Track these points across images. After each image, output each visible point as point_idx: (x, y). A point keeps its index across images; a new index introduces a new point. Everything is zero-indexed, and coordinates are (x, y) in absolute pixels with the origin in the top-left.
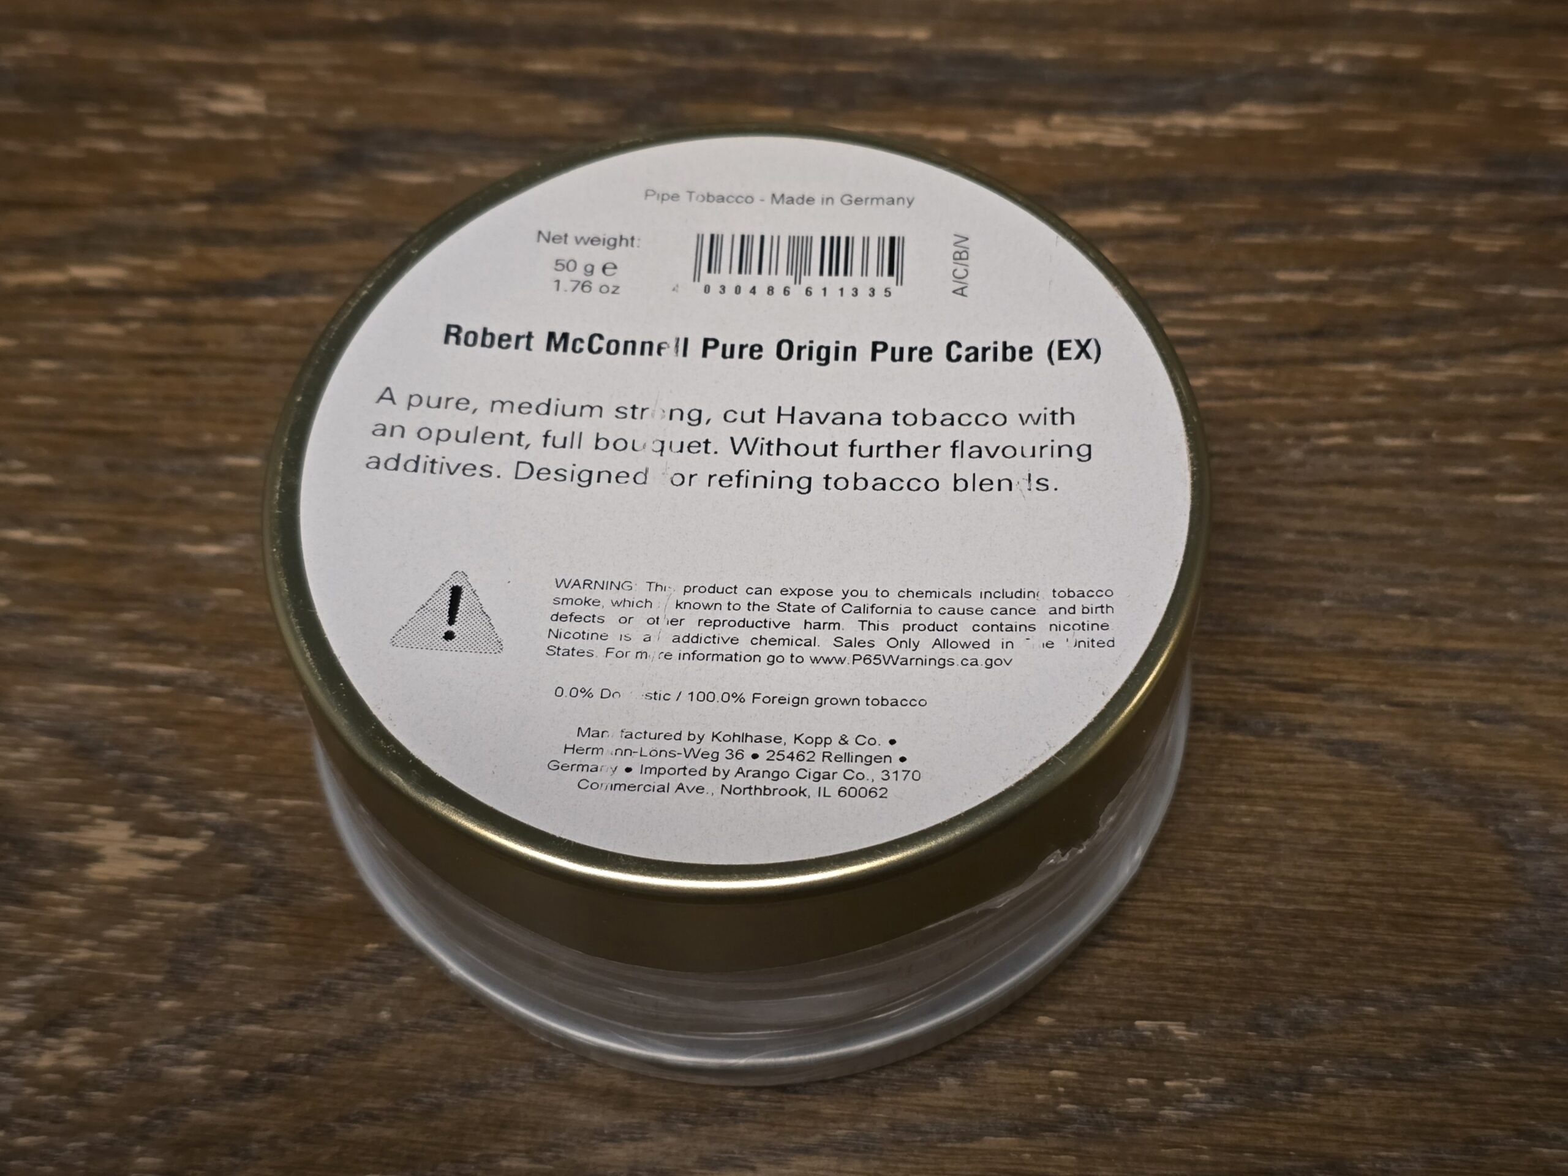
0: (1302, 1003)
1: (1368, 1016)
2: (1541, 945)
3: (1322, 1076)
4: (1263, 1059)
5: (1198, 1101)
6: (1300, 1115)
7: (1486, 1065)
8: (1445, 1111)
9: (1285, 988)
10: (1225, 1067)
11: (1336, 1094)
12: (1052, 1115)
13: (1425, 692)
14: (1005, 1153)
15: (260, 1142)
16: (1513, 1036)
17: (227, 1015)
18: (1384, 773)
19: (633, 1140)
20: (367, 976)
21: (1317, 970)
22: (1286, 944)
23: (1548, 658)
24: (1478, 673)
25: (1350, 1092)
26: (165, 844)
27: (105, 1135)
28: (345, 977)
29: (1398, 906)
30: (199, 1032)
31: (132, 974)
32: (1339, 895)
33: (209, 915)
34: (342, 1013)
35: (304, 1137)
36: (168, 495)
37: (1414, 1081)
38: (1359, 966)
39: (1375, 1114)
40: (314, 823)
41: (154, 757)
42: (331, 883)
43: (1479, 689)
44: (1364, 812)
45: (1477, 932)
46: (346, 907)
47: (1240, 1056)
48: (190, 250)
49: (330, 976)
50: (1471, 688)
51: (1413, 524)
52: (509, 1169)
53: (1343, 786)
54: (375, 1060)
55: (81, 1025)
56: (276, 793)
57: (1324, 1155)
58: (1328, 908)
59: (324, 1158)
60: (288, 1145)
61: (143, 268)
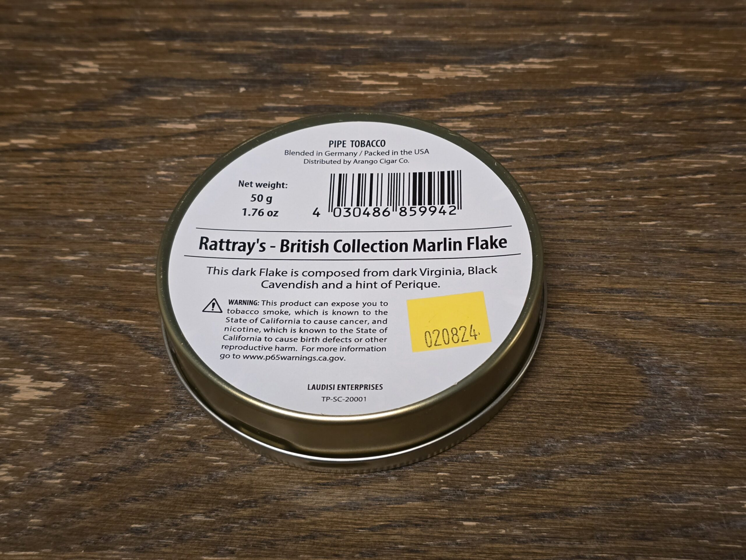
0: (550, 442)
1: (580, 447)
2: (657, 415)
3: (558, 473)
4: (532, 466)
5: (503, 484)
6: (548, 490)
7: (632, 467)
8: (612, 487)
9: (542, 435)
10: (515, 470)
11: (564, 480)
12: (438, 492)
13: (606, 307)
14: (416, 509)
15: (86, 511)
16: (644, 454)
17: (73, 457)
18: (588, 342)
19: (250, 507)
20: (135, 439)
21: (557, 427)
22: (543, 416)
23: (661, 291)
24: (630, 298)
25: (571, 479)
26: (46, 384)
27: (16, 510)
28: (125, 440)
29: (593, 399)
30: (59, 465)
31: (30, 441)
32: (567, 395)
33: (65, 414)
34: (123, 455)
35: (105, 509)
36: (51, 235)
37: (600, 474)
38: (575, 425)
39: (582, 489)
40: (113, 374)
41: (42, 347)
42: (120, 399)
43: (631, 305)
44: (579, 358)
45: (628, 409)
46: (126, 410)
47: (522, 465)
48: (64, 131)
49: (118, 439)
50: (627, 305)
51: (602, 235)
52: (196, 521)
53: (569, 348)
54: (137, 475)
55: (7, 463)
56: (97, 362)
57: (559, 507)
58: (562, 400)
59: (113, 518)
60: (98, 512)
61: (43, 139)
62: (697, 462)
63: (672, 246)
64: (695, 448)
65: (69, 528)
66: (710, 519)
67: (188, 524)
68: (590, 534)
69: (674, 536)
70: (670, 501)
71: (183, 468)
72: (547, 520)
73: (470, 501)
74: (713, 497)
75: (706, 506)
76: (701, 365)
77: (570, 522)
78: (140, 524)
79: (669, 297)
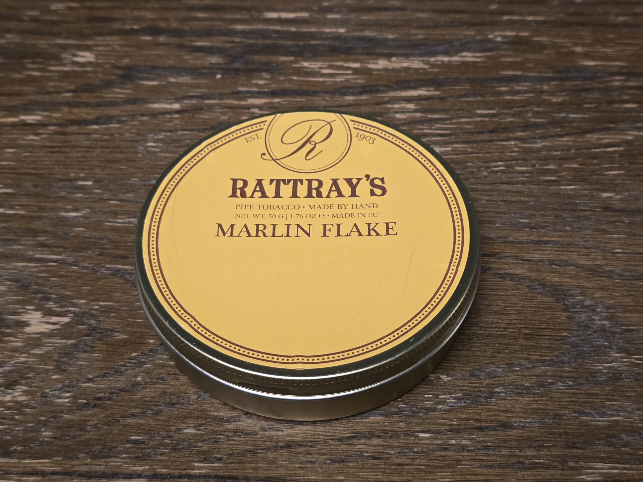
0: (491, 367)
1: (517, 371)
2: (582, 345)
3: (499, 393)
4: (476, 387)
5: (452, 403)
6: (491, 407)
7: (562, 388)
8: (546, 404)
9: (484, 362)
10: (462, 390)
11: (505, 399)
12: (396, 409)
13: (535, 256)
14: (378, 423)
15: (91, 426)
16: (572, 377)
17: (78, 380)
18: (521, 285)
19: (235, 421)
20: (132, 365)
21: (496, 355)
22: (485, 346)
23: (582, 243)
24: (555, 249)
25: (510, 398)
26: (54, 319)
27: (30, 425)
28: (124, 366)
29: (527, 331)
30: (67, 386)
31: (41, 366)
32: (505, 328)
33: (72, 344)
34: (123, 378)
35: (108, 424)
36: (57, 195)
37: (535, 394)
38: (512, 353)
39: (520, 406)
40: (112, 311)
41: (50, 288)
42: (119, 332)
43: (556, 254)
44: (513, 298)
45: (557, 340)
46: (125, 340)
47: (468, 386)
48: (66, 109)
49: (118, 365)
50: (553, 254)
51: (530, 197)
52: (187, 433)
53: (505, 289)
54: (135, 395)
55: (22, 385)
56: (97, 300)
57: (500, 421)
58: (500, 333)
59: (115, 431)
60: (102, 426)
61: (48, 116)
62: (617, 384)
63: (589, 206)
64: (615, 372)
65: (76, 440)
66: (630, 431)
67: (181, 436)
68: (529, 443)
69: (600, 445)
70: (596, 416)
71: (175, 389)
72: (491, 432)
73: (424, 416)
74: (632, 412)
75: (626, 420)
76: (617, 304)
77: (511, 434)
78: (139, 436)
79: (588, 248)
